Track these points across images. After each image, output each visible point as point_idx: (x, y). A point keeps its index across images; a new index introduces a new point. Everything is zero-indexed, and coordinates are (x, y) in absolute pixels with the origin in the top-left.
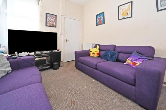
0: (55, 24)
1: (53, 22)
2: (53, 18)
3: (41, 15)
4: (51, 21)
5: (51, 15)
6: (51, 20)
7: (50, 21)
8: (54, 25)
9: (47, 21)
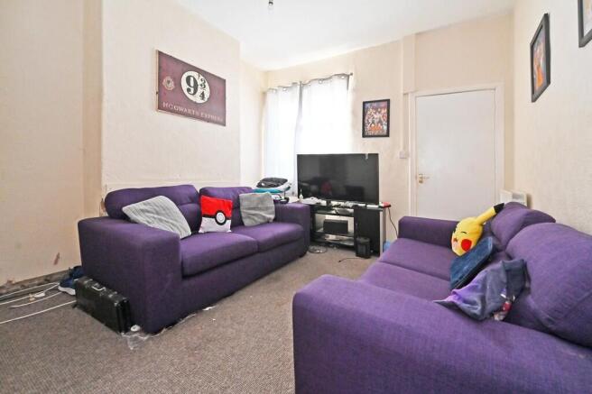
0: (385, 128)
1: (380, 122)
2: (379, 112)
3: (354, 113)
4: (376, 121)
5: (375, 105)
6: (375, 116)
7: (373, 122)
8: (383, 130)
9: (366, 122)
